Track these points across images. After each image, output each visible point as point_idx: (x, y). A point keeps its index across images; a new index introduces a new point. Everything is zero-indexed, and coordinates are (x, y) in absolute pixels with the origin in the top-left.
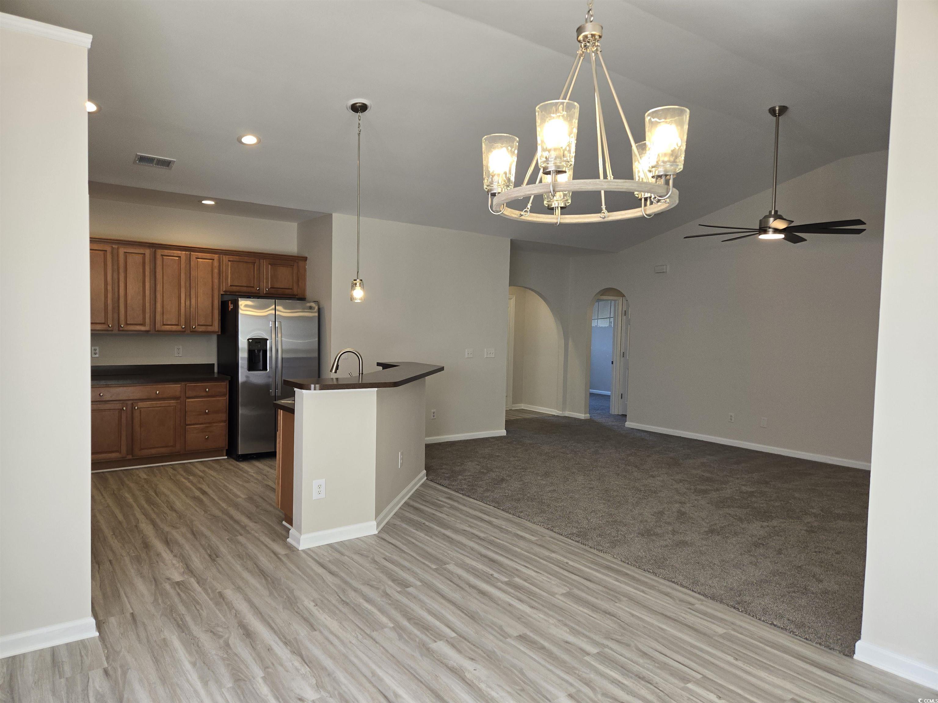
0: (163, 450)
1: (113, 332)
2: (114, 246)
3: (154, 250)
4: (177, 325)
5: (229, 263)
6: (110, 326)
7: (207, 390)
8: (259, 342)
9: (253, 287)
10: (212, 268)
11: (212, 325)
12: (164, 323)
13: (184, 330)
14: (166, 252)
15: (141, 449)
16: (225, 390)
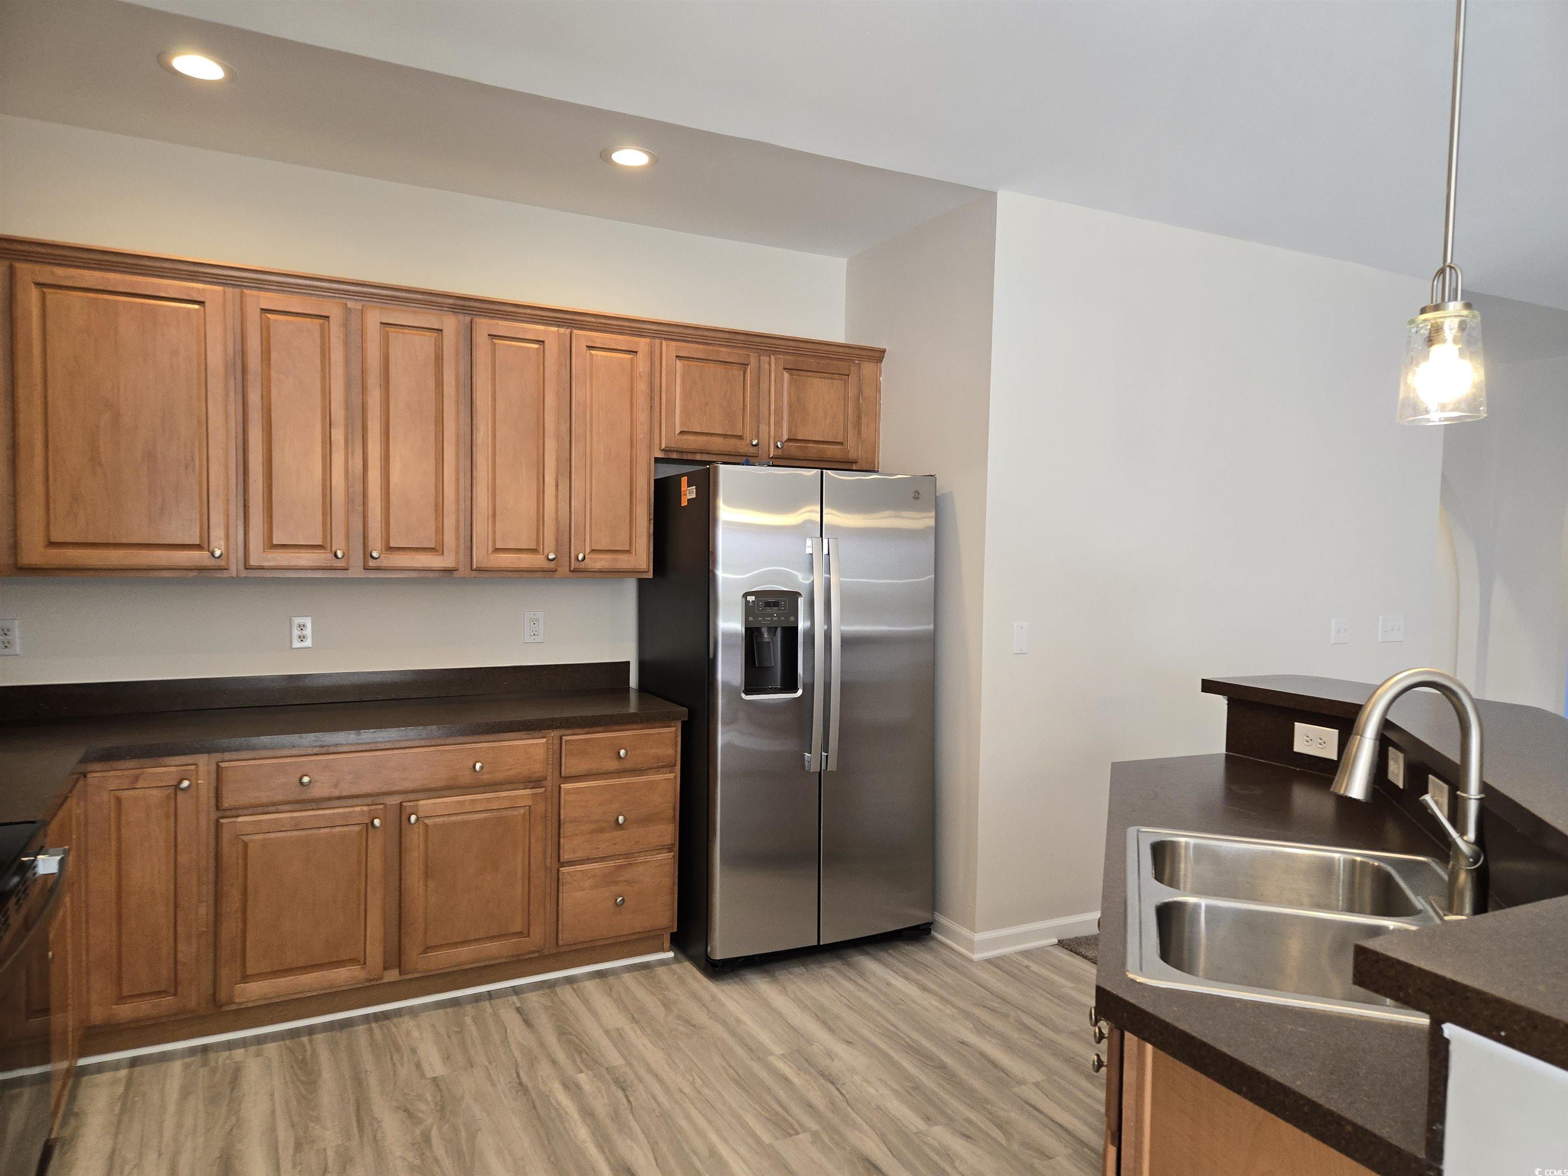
0: (492, 948)
1: (349, 574)
2: (351, 304)
3: (468, 318)
4: (534, 551)
5: (679, 364)
6: (340, 554)
7: (622, 752)
8: (776, 604)
9: (740, 437)
10: (632, 377)
11: (628, 552)
12: (499, 546)
13: (552, 565)
14: (503, 326)
15: (427, 949)
16: (671, 751)
